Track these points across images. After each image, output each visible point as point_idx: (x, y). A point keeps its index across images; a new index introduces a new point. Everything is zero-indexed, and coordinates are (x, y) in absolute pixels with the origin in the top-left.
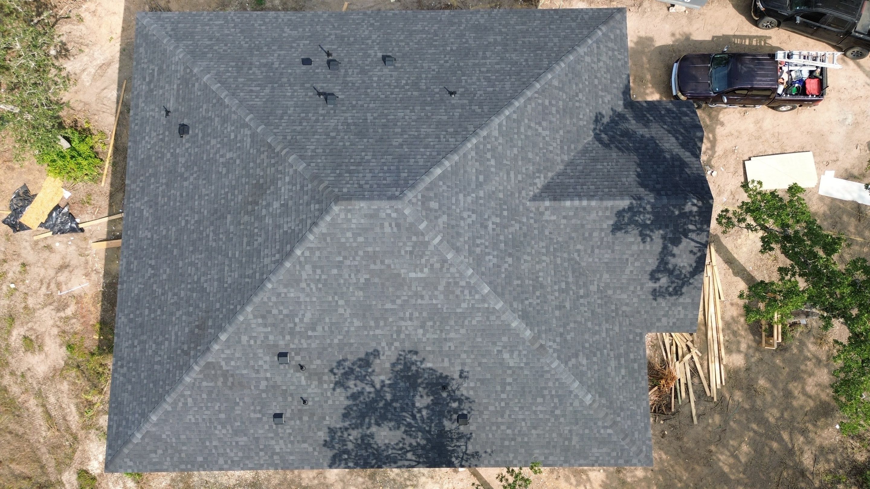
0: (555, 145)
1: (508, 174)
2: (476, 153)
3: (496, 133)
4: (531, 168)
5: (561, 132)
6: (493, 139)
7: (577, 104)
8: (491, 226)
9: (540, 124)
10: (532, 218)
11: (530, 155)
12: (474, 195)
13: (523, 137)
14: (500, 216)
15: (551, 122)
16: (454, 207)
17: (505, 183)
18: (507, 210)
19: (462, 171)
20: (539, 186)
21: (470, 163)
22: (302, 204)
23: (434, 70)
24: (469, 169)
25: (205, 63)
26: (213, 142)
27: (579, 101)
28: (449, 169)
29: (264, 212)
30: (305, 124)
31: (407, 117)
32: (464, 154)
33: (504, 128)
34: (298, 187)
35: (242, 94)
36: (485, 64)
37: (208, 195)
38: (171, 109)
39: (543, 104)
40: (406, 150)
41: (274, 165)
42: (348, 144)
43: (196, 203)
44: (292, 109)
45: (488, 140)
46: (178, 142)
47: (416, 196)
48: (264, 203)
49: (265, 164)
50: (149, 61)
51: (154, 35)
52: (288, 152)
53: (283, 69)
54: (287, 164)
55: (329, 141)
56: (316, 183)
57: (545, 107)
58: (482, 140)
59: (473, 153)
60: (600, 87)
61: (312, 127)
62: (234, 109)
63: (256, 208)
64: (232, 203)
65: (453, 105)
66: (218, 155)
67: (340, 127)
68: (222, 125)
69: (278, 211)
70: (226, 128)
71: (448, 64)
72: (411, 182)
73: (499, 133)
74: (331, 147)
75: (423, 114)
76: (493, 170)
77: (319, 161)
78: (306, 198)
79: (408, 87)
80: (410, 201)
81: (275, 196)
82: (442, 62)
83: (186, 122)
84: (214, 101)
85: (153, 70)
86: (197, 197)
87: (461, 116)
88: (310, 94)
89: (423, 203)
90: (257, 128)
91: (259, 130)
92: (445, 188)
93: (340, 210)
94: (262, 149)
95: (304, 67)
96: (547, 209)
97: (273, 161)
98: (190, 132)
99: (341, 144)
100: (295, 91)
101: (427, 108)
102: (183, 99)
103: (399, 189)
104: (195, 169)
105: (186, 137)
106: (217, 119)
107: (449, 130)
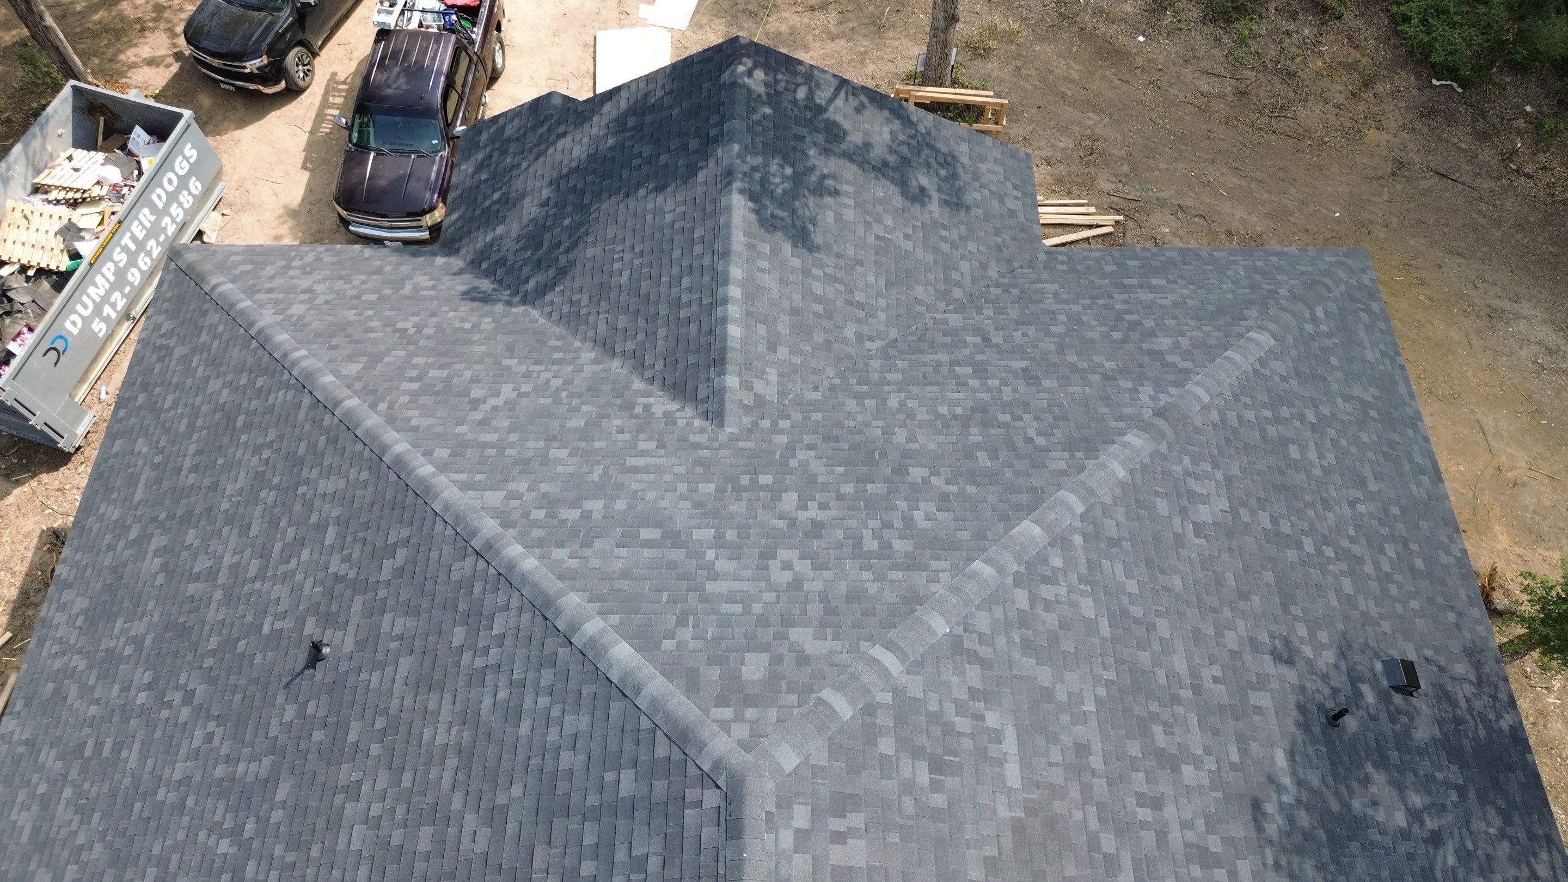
0: (549, 375)
1: (635, 470)
2: (560, 545)
3: (494, 498)
4: (617, 422)
5: (508, 362)
6: (514, 503)
7: (428, 331)
8: (813, 512)
9: (475, 404)
10: (775, 424)
11: (577, 422)
12: (710, 554)
13: (514, 437)
14: (776, 492)
15: (475, 380)
16: (757, 608)
17: (668, 478)
18: (754, 474)
19: (625, 584)
20: (674, 406)
21: (594, 562)
23: (209, 738)
24: (618, 565)
27: (419, 328)
28: (615, 619)
31: (376, 810)
32: (561, 577)
33: (480, 477)
36: (235, 569)
39: (414, 395)
40: (517, 790)
45: (515, 516)
47: (725, 726)
57: (427, 390)
58: (512, 532)
59: (561, 554)
60: (388, 292)
65: (361, 645)
71: (201, 689)
72: (662, 748)
73: (493, 488)
75: (375, 749)
76: (620, 505)
79: (250, 827)
80: (746, 746)
82: (185, 712)
87: (410, 610)
89: (751, 701)
92: (686, 633)
96: (747, 386)
101: (352, 737)
103: (692, 794)
107: (457, 641)
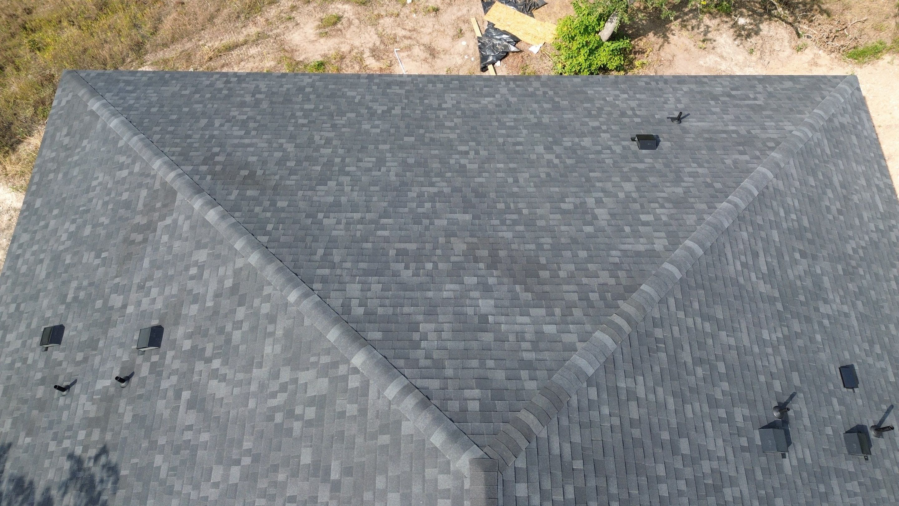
22: (482, 365)
25: (794, 171)
26: (629, 187)
29: (470, 280)
30: (700, 371)
34: (528, 356)
35: (745, 235)
37: (516, 181)
38: (685, 124)
41: (584, 298)
42: (663, 490)
43: (501, 166)
44: (732, 341)
46: (622, 136)
48: (491, 281)
49: (585, 280)
50: (770, 93)
51: (823, 98)
52: (619, 329)
53: (820, 324)
54: (588, 327)
55: (665, 436)
56: (541, 401)
61: (695, 390)
62: (708, 218)
63: (482, 265)
64: (496, 222)
66: (601, 195)
67: (706, 465)
68: (667, 200)
69: (470, 311)
70: (662, 207)
74: (648, 442)
77: (606, 410)
78: (500, 375)
81: (507, 303)
83: (665, 144)
84: (718, 185)
85: (755, 99)
86: (512, 165)
88: (777, 385)
90: (672, 262)
91: (667, 266)
93: (459, 476)
94: (620, 273)
95: (835, 371)
97: (594, 296)
98: (644, 151)
99: (661, 470)
100: (776, 349)
102: (711, 139)
104: (569, 162)
105: (634, 146)
106: (680, 190)
